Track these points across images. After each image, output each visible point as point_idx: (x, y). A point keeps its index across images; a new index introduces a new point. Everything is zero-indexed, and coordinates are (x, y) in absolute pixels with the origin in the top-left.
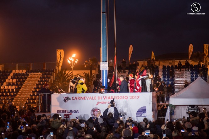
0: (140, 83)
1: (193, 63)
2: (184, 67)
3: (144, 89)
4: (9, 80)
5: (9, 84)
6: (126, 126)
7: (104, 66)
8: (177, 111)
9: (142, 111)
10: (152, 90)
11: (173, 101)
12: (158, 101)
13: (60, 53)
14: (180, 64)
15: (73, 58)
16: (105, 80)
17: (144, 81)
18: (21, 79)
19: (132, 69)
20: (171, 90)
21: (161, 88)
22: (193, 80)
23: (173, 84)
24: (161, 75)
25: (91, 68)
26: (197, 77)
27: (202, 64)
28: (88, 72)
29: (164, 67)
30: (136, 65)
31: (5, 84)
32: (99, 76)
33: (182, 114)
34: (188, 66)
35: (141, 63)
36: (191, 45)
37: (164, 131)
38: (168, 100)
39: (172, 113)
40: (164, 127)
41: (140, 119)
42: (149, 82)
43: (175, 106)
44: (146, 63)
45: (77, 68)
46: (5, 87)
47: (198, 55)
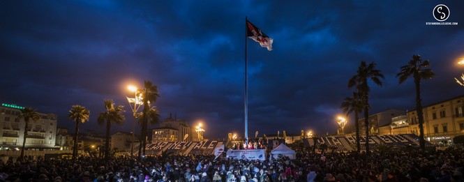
1: (280, 138)
4: (211, 145)
8: (274, 156)
11: (272, 152)
12: (267, 153)
13: (230, 135)
14: (275, 138)
15: (235, 136)
18: (215, 145)
20: (272, 148)
22: (279, 145)
23: (272, 146)
26: (281, 143)
27: (283, 138)
34: (278, 139)
43: (273, 154)
45: (236, 140)
46: (209, 147)
47: (281, 135)
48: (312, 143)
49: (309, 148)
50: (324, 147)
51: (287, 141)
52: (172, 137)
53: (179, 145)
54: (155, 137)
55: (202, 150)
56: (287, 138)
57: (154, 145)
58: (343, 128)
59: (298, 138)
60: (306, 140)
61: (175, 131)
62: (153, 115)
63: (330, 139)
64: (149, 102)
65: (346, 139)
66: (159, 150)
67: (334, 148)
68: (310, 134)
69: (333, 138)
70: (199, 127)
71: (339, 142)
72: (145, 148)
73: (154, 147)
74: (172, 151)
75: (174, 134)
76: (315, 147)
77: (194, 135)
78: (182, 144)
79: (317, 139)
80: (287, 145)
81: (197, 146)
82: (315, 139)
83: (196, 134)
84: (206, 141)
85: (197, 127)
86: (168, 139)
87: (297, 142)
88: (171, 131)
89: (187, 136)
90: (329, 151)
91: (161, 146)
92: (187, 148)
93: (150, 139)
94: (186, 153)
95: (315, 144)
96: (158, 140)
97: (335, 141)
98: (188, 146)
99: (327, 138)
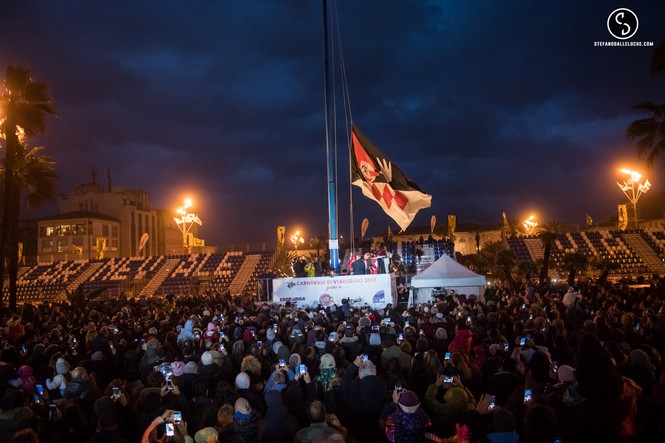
0: (376, 264)
1: (437, 238)
2: (426, 242)
3: (381, 270)
4: (223, 264)
5: (223, 269)
7: (334, 245)
8: (420, 294)
9: (380, 295)
10: (391, 271)
11: (415, 283)
12: (398, 284)
13: (281, 230)
14: (421, 239)
15: (297, 236)
16: (334, 260)
17: (381, 262)
18: (237, 263)
20: (412, 270)
21: (401, 268)
22: (437, 258)
23: (414, 263)
24: (400, 253)
25: (318, 247)
26: (442, 253)
27: (447, 238)
28: (314, 251)
29: (403, 243)
30: (371, 242)
31: (218, 269)
32: (328, 255)
33: (426, 297)
34: (431, 241)
35: (376, 240)
36: (434, 217)
37: (406, 319)
38: (409, 281)
39: (415, 297)
40: (405, 314)
41: (380, 306)
43: (418, 289)
44: (381, 240)
45: (301, 247)
46: (218, 272)
47: (442, 228)
48: (537, 253)
49: (528, 268)
50: (576, 262)
51: (460, 247)
52: (102, 247)
53: (124, 269)
54: (46, 245)
55: (198, 282)
56: (458, 236)
57: (42, 269)
58: (634, 201)
59: (495, 236)
60: (518, 243)
61: (111, 225)
62: (37, 174)
63: (595, 238)
64: (21, 132)
65: (645, 236)
66: (60, 285)
67: (607, 267)
68: (531, 222)
69: (605, 233)
70: (186, 210)
71: (622, 247)
72: (14, 279)
73: (45, 278)
74: (101, 286)
75: (105, 234)
76: (547, 263)
77: (168, 235)
78: (134, 266)
79: (554, 237)
80: (462, 259)
81: (179, 270)
82: (547, 237)
83: (177, 230)
84: (210, 252)
85: (180, 211)
86: (88, 251)
87: (491, 247)
88: (98, 224)
89: (145, 237)
90: (593, 274)
91: (67, 273)
92: (149, 276)
93: (31, 252)
94: (149, 291)
95: (547, 254)
96: (55, 253)
97: (612, 243)
98: (152, 268)
99: (586, 234)
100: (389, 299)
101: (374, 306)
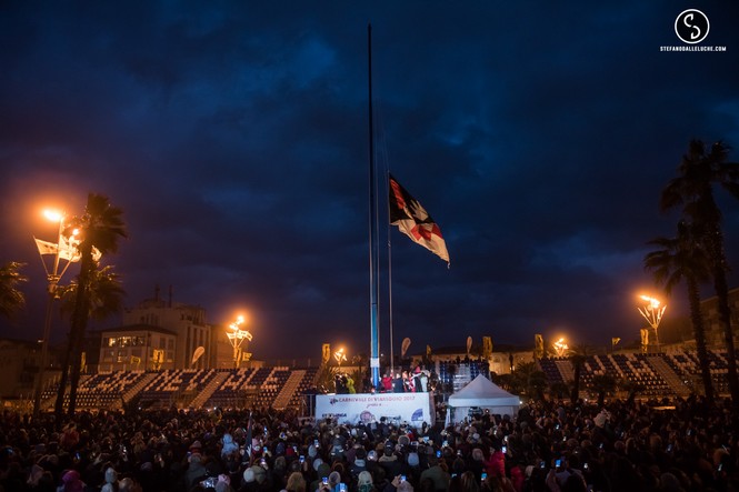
1: (473, 358)
2: (463, 362)
3: (419, 389)
4: (270, 378)
5: (269, 383)
6: (400, 433)
7: (375, 363)
8: (457, 413)
9: (419, 414)
10: (429, 390)
11: (453, 402)
12: (436, 402)
13: (326, 348)
14: (458, 359)
15: (341, 353)
16: (375, 378)
18: (283, 378)
19: (404, 365)
20: (450, 389)
21: (439, 387)
22: (473, 378)
23: (451, 382)
24: (438, 373)
25: (360, 364)
26: (477, 373)
27: (482, 358)
28: (357, 368)
29: (441, 363)
31: (265, 383)
32: (369, 371)
33: (462, 416)
34: (467, 361)
35: (415, 358)
36: (470, 338)
38: (447, 400)
39: (452, 416)
40: (444, 433)
41: (418, 424)
42: (424, 381)
43: (455, 408)
44: (420, 359)
45: (344, 364)
46: (265, 386)
47: (478, 349)
48: (568, 374)
49: (560, 389)
50: (604, 384)
51: (494, 367)
52: (159, 356)
53: (177, 380)
54: (107, 355)
55: (245, 395)
56: (493, 356)
57: (103, 378)
58: (655, 326)
59: (527, 357)
60: (549, 363)
61: (168, 337)
62: (105, 289)
63: (621, 360)
64: (97, 255)
65: (667, 359)
66: (117, 394)
67: (635, 388)
68: (561, 345)
69: (630, 355)
70: (238, 326)
71: (646, 369)
72: (75, 386)
73: (103, 386)
74: (155, 396)
75: (162, 347)
76: (577, 384)
77: (220, 350)
78: (187, 377)
79: (583, 360)
80: (496, 379)
81: (227, 384)
82: (576, 360)
83: (228, 345)
84: (257, 366)
85: (232, 326)
86: (146, 362)
87: (524, 368)
88: (156, 337)
89: (200, 351)
90: (622, 396)
91: (124, 382)
92: (200, 388)
93: (93, 361)
94: (198, 402)
95: (577, 375)
96: (115, 363)
97: (637, 365)
98: (203, 381)
99: (613, 357)
100: (427, 418)
101: (412, 424)
